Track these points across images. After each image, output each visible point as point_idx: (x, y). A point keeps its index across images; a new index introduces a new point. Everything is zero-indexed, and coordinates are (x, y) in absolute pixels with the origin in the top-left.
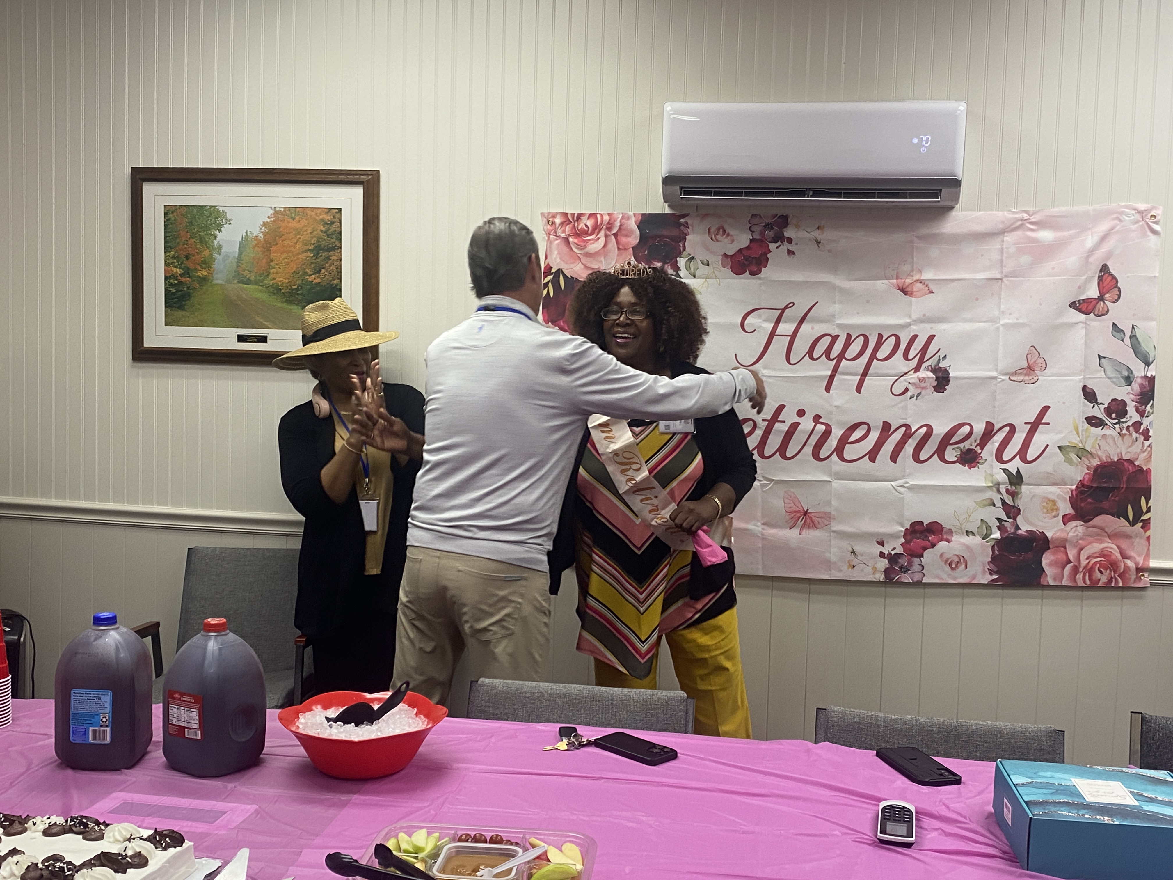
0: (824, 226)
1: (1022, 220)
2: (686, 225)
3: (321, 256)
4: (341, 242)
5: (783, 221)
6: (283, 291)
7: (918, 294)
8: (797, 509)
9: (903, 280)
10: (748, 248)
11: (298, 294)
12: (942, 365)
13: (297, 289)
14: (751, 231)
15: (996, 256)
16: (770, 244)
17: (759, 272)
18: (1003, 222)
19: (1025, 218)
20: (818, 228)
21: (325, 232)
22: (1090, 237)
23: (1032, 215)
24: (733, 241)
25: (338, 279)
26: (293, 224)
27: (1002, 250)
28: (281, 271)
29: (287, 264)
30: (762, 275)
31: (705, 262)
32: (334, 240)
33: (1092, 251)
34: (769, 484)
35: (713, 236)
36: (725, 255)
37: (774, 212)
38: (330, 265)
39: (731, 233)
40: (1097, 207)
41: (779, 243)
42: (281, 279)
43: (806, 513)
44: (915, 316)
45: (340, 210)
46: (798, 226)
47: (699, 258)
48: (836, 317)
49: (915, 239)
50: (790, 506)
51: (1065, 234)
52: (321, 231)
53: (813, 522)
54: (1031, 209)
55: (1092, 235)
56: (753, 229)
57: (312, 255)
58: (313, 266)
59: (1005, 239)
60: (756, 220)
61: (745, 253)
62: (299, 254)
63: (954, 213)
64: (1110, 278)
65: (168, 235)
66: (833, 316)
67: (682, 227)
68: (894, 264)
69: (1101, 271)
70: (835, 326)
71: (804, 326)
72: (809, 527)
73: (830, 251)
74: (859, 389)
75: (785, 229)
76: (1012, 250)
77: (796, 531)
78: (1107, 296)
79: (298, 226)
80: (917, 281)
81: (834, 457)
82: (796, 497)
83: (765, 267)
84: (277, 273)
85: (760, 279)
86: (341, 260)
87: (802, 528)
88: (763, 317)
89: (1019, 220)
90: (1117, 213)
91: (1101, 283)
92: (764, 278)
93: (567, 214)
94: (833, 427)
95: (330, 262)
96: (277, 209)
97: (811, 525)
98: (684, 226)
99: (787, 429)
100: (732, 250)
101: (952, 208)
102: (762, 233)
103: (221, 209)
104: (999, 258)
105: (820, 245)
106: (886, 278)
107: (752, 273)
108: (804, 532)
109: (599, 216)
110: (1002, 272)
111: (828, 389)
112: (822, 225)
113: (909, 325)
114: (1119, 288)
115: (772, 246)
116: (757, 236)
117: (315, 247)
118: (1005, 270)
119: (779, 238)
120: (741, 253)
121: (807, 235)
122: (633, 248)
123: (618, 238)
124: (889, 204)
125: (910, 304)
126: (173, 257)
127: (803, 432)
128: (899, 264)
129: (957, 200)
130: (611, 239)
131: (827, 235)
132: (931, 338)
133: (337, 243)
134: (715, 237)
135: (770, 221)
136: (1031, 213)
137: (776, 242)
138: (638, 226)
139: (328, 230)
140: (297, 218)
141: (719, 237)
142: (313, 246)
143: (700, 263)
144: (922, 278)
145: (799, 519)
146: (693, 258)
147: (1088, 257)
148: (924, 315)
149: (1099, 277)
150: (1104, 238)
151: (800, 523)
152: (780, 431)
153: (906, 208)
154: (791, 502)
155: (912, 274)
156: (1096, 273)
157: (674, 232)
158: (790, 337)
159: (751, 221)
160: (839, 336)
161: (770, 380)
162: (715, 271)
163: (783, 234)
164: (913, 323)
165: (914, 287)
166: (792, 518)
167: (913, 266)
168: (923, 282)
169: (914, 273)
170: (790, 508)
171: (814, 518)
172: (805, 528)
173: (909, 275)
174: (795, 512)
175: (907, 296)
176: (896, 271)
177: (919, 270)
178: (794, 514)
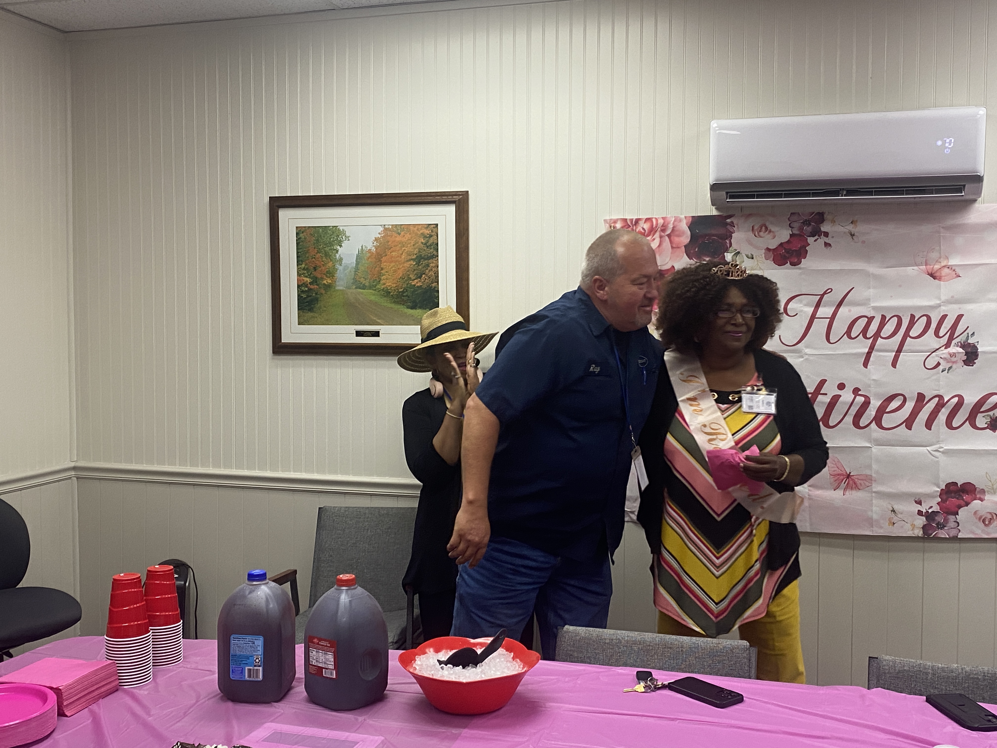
0: (857, 221)
2: (732, 225)
3: (422, 264)
4: (438, 252)
5: (820, 218)
6: (392, 294)
7: (946, 278)
8: (841, 472)
9: (932, 267)
10: (788, 242)
11: (404, 296)
12: (970, 341)
13: (403, 292)
14: (791, 227)
16: (808, 238)
17: (800, 263)
20: (852, 223)
21: (425, 244)
24: (774, 237)
25: (436, 282)
26: (399, 238)
28: (390, 277)
29: (395, 271)
30: (801, 265)
31: (750, 256)
32: (432, 250)
35: (757, 233)
36: (768, 249)
37: (811, 210)
38: (429, 271)
39: (773, 230)
41: (816, 237)
42: (390, 284)
43: (849, 476)
44: (943, 298)
45: (437, 225)
46: (833, 221)
47: (744, 252)
48: (871, 300)
49: (942, 230)
50: (833, 469)
52: (422, 243)
53: (855, 483)
56: (792, 225)
57: (415, 263)
58: (415, 272)
60: (795, 218)
61: (785, 246)
62: (404, 263)
63: (977, 205)
65: (300, 251)
66: (869, 300)
67: (728, 227)
68: (923, 252)
70: (871, 309)
71: (841, 309)
72: (852, 489)
74: (894, 365)
75: (821, 225)
77: (839, 493)
79: (404, 240)
80: (944, 266)
81: (873, 425)
82: (839, 461)
83: (805, 258)
84: (387, 279)
85: (800, 269)
86: (438, 267)
87: (845, 490)
88: (805, 302)
92: (803, 268)
93: (626, 219)
94: (871, 398)
95: (429, 268)
96: (386, 226)
97: (854, 486)
98: (730, 225)
99: (829, 400)
100: (774, 244)
101: (975, 200)
102: (801, 229)
103: (341, 228)
105: (854, 237)
106: (917, 265)
107: (793, 264)
108: (847, 493)
109: (654, 221)
111: (866, 364)
112: (855, 220)
113: (939, 306)
115: (810, 240)
116: (796, 232)
117: (417, 256)
119: (816, 233)
120: (783, 247)
121: (841, 229)
122: (685, 246)
123: (672, 238)
124: (916, 199)
125: (939, 287)
126: (304, 269)
127: (844, 403)
128: (928, 252)
129: (979, 193)
130: (665, 240)
131: (860, 229)
132: (960, 317)
133: (435, 253)
134: (758, 233)
135: (808, 218)
137: (813, 236)
138: (688, 227)
139: (428, 242)
140: (402, 233)
141: (761, 234)
142: (415, 256)
143: (745, 257)
144: (949, 264)
145: (842, 481)
146: (739, 252)
148: (952, 297)
151: (843, 485)
152: (823, 403)
153: (932, 203)
154: (835, 466)
155: (940, 260)
157: (721, 231)
158: (829, 319)
159: (790, 218)
160: (874, 317)
161: (811, 358)
162: (759, 264)
163: (820, 229)
164: (942, 304)
165: (942, 272)
166: (836, 480)
167: (940, 253)
168: (950, 267)
169: (942, 259)
170: (834, 471)
171: (856, 480)
172: (848, 490)
173: (937, 261)
174: (838, 475)
175: (936, 280)
176: (925, 258)
177: (946, 256)
178: (838, 477)
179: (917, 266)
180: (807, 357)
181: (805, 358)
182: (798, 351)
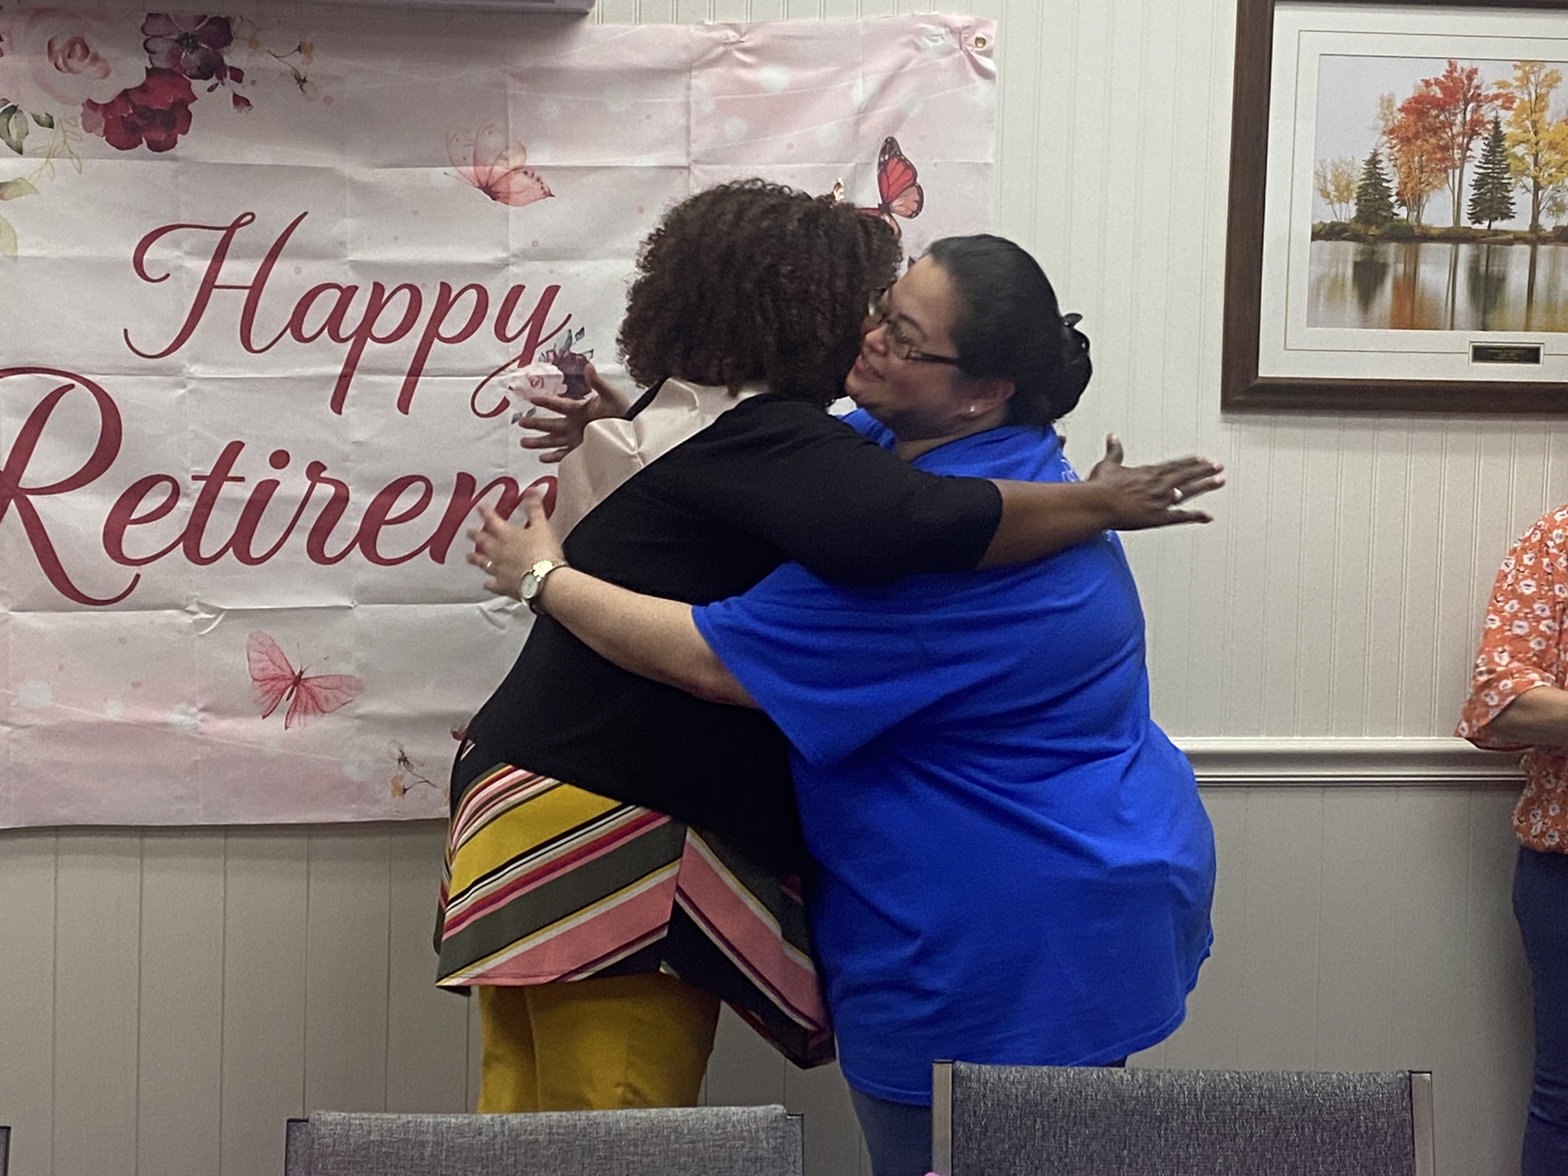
0: (312, 46)
1: (725, 44)
5: (221, 31)
7: (522, 197)
8: (279, 672)
9: (488, 169)
10: (143, 89)
12: (576, 349)
14: (146, 49)
15: (674, 118)
16: (192, 81)
17: (173, 144)
18: (686, 47)
19: (733, 40)
22: (860, 80)
23: (745, 34)
24: (106, 74)
27: (687, 107)
30: (177, 151)
31: (45, 119)
33: (864, 111)
34: (215, 619)
35: (60, 60)
36: (91, 105)
37: (199, 10)
39: (102, 53)
40: (872, 18)
41: (213, 80)
43: (298, 680)
44: (515, 246)
46: (253, 43)
47: (27, 110)
48: (349, 246)
49: (510, 80)
50: (261, 665)
51: (809, 74)
53: (313, 698)
54: (742, 21)
55: (863, 77)
56: (150, 45)
59: (694, 82)
60: (158, 27)
61: (136, 98)
63: (588, 26)
64: (900, 167)
66: (342, 244)
68: (468, 132)
69: (883, 152)
70: (347, 267)
71: (278, 266)
72: (306, 711)
73: (328, 100)
74: (404, 405)
75: (225, 49)
76: (709, 107)
77: (276, 722)
78: (896, 204)
80: (516, 169)
81: (357, 553)
82: (274, 645)
83: (185, 132)
85: (174, 159)
87: (290, 714)
88: (186, 246)
89: (718, 43)
90: (910, 32)
91: (883, 174)
92: (184, 158)
94: (350, 488)
97: (310, 706)
99: (249, 494)
100: (106, 93)
101: (582, 14)
102: (174, 56)
104: (682, 122)
105: (305, 86)
107: (156, 147)
108: (295, 721)
110: (688, 154)
111: (337, 405)
112: (307, 43)
113: (504, 265)
114: (919, 188)
115: (199, 86)
116: (162, 64)
118: (695, 149)
119: (213, 69)
120: (128, 100)
121: (273, 63)
125: (506, 218)
127: (287, 501)
128: (478, 134)
131: (319, 65)
132: (552, 292)
134: (65, 62)
135: (190, 29)
136: (743, 31)
137: (206, 78)
141: (73, 63)
143: (30, 120)
144: (529, 163)
145: (283, 694)
146: (14, 109)
147: (857, 123)
148: (535, 243)
149: (880, 164)
150: (887, 85)
151: (285, 704)
152: (235, 501)
154: (265, 657)
155: (505, 154)
156: (874, 154)
158: (247, 292)
159: (147, 29)
160: (356, 288)
161: (207, 388)
162: (68, 141)
163: (223, 60)
164: (512, 259)
165: (512, 182)
166: (268, 692)
167: (507, 136)
168: (530, 172)
169: (510, 151)
170: (263, 669)
171: (316, 689)
172: (297, 714)
173: (500, 156)
174: (273, 679)
175: (498, 203)
176: (472, 148)
177: (520, 145)
178: (273, 683)
179: (454, 165)
180: (192, 385)
181: (190, 387)
182: (174, 371)
